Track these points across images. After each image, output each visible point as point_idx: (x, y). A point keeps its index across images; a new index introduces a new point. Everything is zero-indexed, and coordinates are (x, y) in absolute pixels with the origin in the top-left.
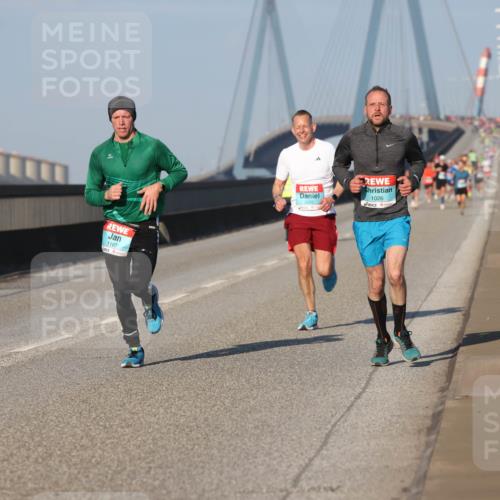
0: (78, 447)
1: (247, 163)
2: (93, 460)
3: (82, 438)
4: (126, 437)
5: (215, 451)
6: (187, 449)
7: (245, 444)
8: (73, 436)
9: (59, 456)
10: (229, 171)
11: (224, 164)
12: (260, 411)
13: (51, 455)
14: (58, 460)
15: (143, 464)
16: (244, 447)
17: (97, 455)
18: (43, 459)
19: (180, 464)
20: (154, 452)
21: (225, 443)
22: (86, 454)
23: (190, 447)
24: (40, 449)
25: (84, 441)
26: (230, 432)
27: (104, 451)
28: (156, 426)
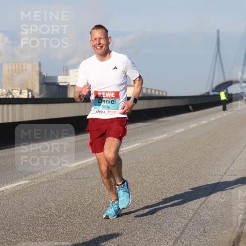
1: (213, 91)
10: (208, 93)
11: (207, 91)
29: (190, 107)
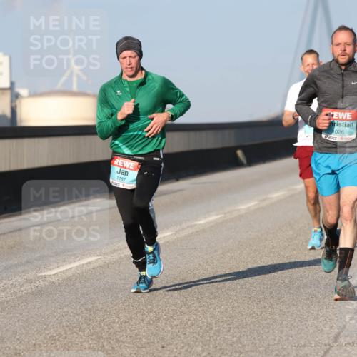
0: (179, 313)
2: (189, 323)
3: (182, 306)
4: (213, 306)
5: (277, 317)
6: (257, 315)
7: (299, 311)
8: (175, 305)
9: (165, 319)
12: (311, 287)
13: (159, 319)
14: (164, 322)
15: (225, 326)
16: (298, 313)
17: (192, 319)
18: (154, 322)
19: (252, 326)
20: (233, 317)
21: (285, 310)
22: (184, 318)
23: (259, 313)
24: (151, 314)
25: (183, 309)
26: (288, 302)
27: (197, 316)
28: (235, 298)
29: (240, 153)
